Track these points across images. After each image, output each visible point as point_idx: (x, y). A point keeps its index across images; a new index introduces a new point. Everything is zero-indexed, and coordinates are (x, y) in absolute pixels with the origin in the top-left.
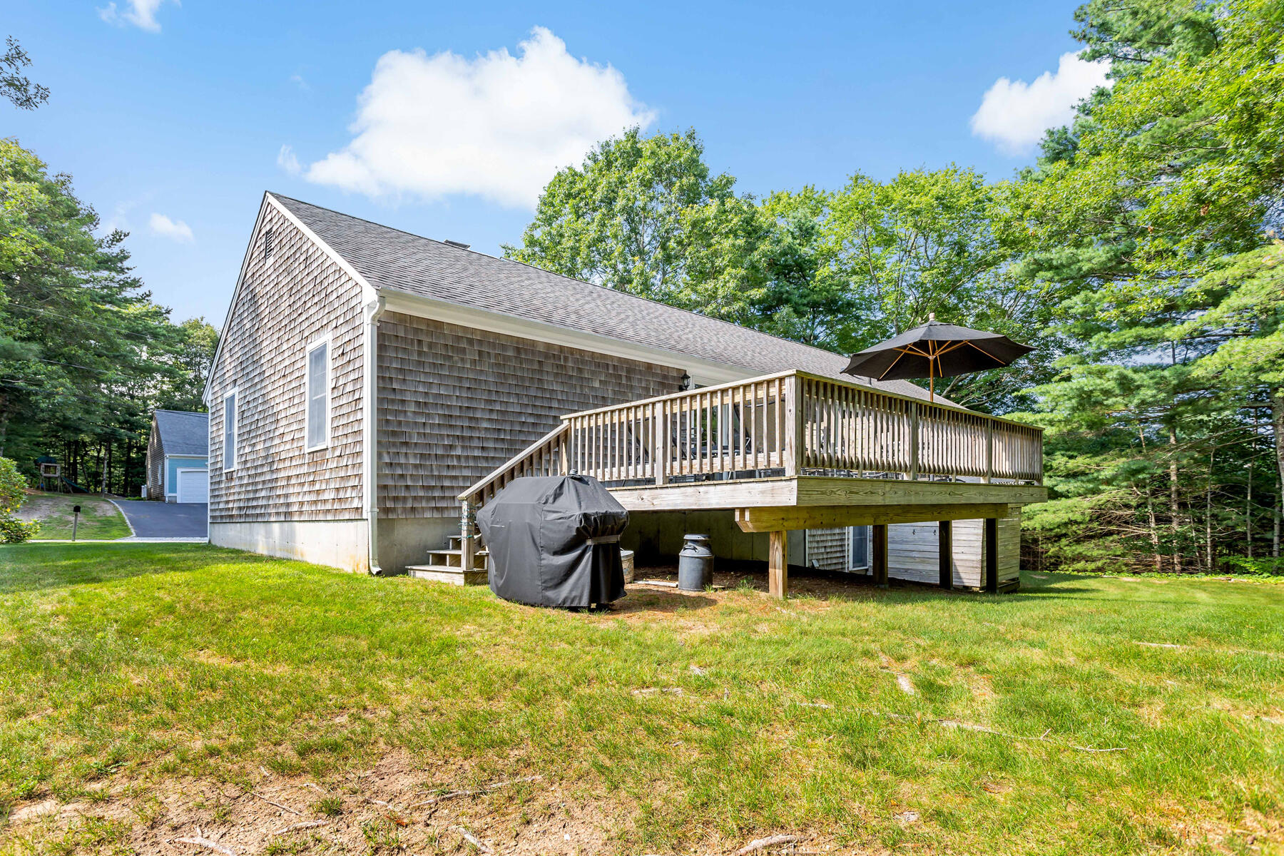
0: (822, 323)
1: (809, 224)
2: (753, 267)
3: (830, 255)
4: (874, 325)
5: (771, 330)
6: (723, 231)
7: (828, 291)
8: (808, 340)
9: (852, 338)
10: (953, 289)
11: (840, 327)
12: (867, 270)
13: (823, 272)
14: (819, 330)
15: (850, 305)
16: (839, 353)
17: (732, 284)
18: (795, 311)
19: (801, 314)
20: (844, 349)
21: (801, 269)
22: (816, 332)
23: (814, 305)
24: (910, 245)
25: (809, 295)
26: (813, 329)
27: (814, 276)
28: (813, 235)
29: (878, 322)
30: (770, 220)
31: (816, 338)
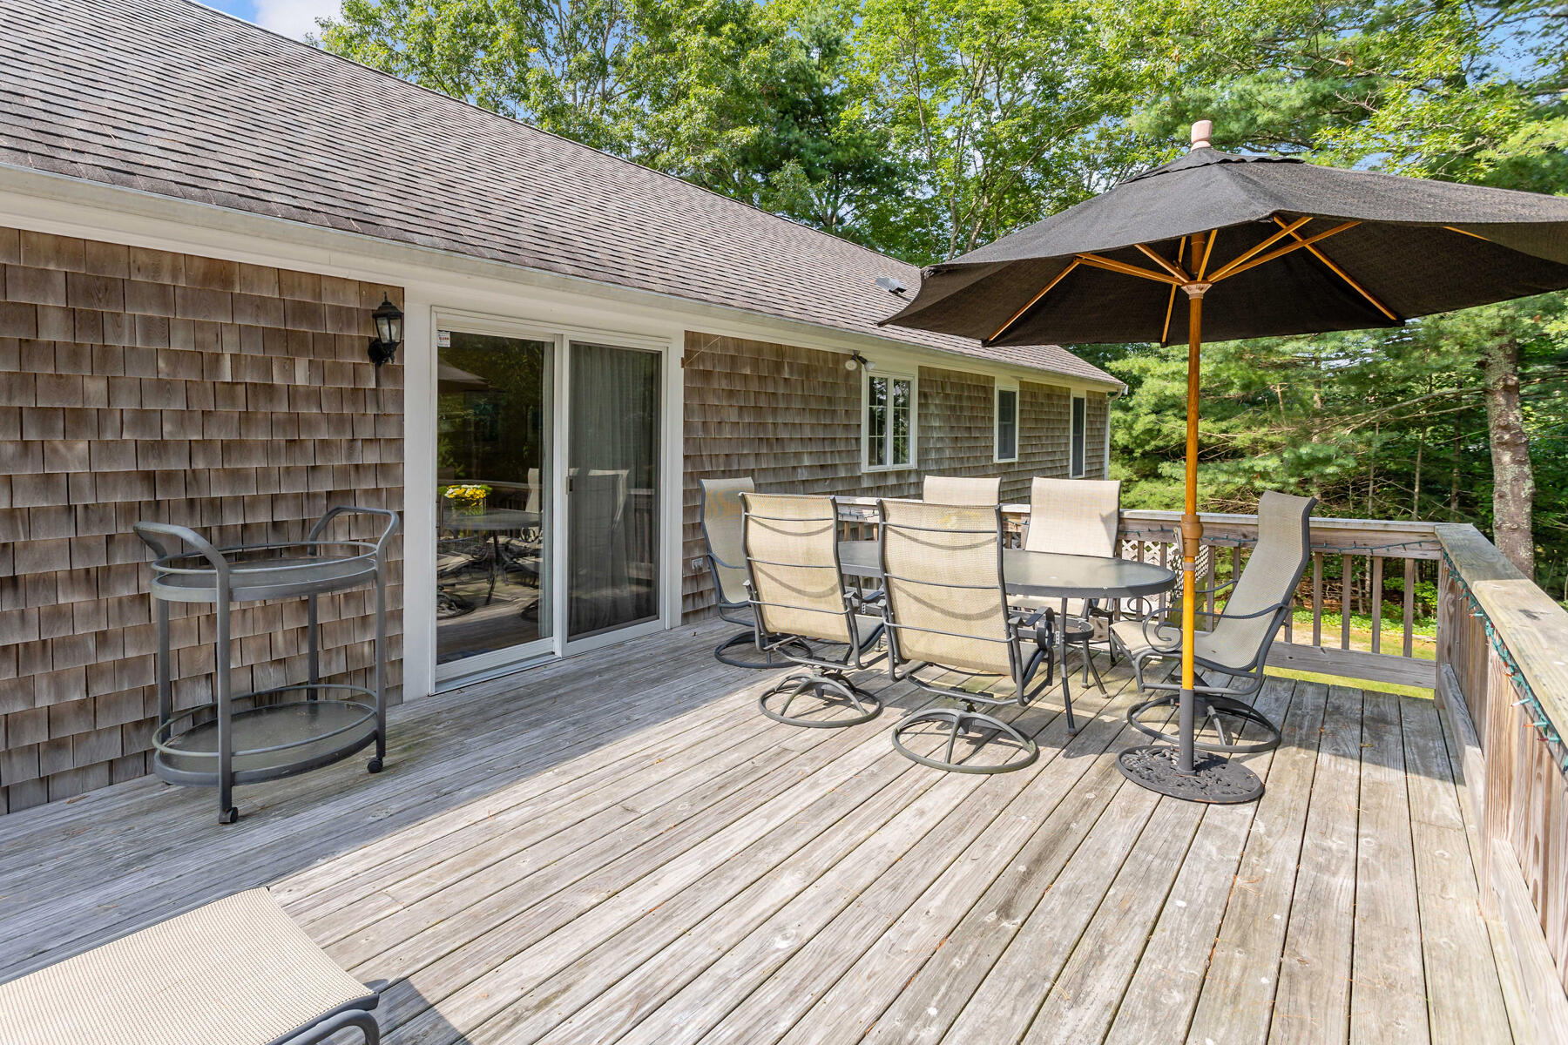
0: (849, 200)
1: (833, 35)
2: (737, 88)
3: (863, 91)
4: (920, 207)
5: (769, 202)
6: (690, 20)
7: (858, 147)
8: (826, 223)
9: (891, 224)
10: (1034, 156)
11: (874, 207)
12: (917, 118)
13: (849, 113)
14: (845, 210)
15: (890, 171)
16: (873, 248)
17: (700, 117)
18: (808, 172)
19: (813, 178)
20: (881, 241)
21: (820, 111)
22: (841, 213)
23: (839, 168)
24: (978, 81)
25: (830, 151)
26: (836, 209)
27: (838, 121)
28: (837, 53)
29: (927, 201)
30: (775, 23)
31: (841, 221)
